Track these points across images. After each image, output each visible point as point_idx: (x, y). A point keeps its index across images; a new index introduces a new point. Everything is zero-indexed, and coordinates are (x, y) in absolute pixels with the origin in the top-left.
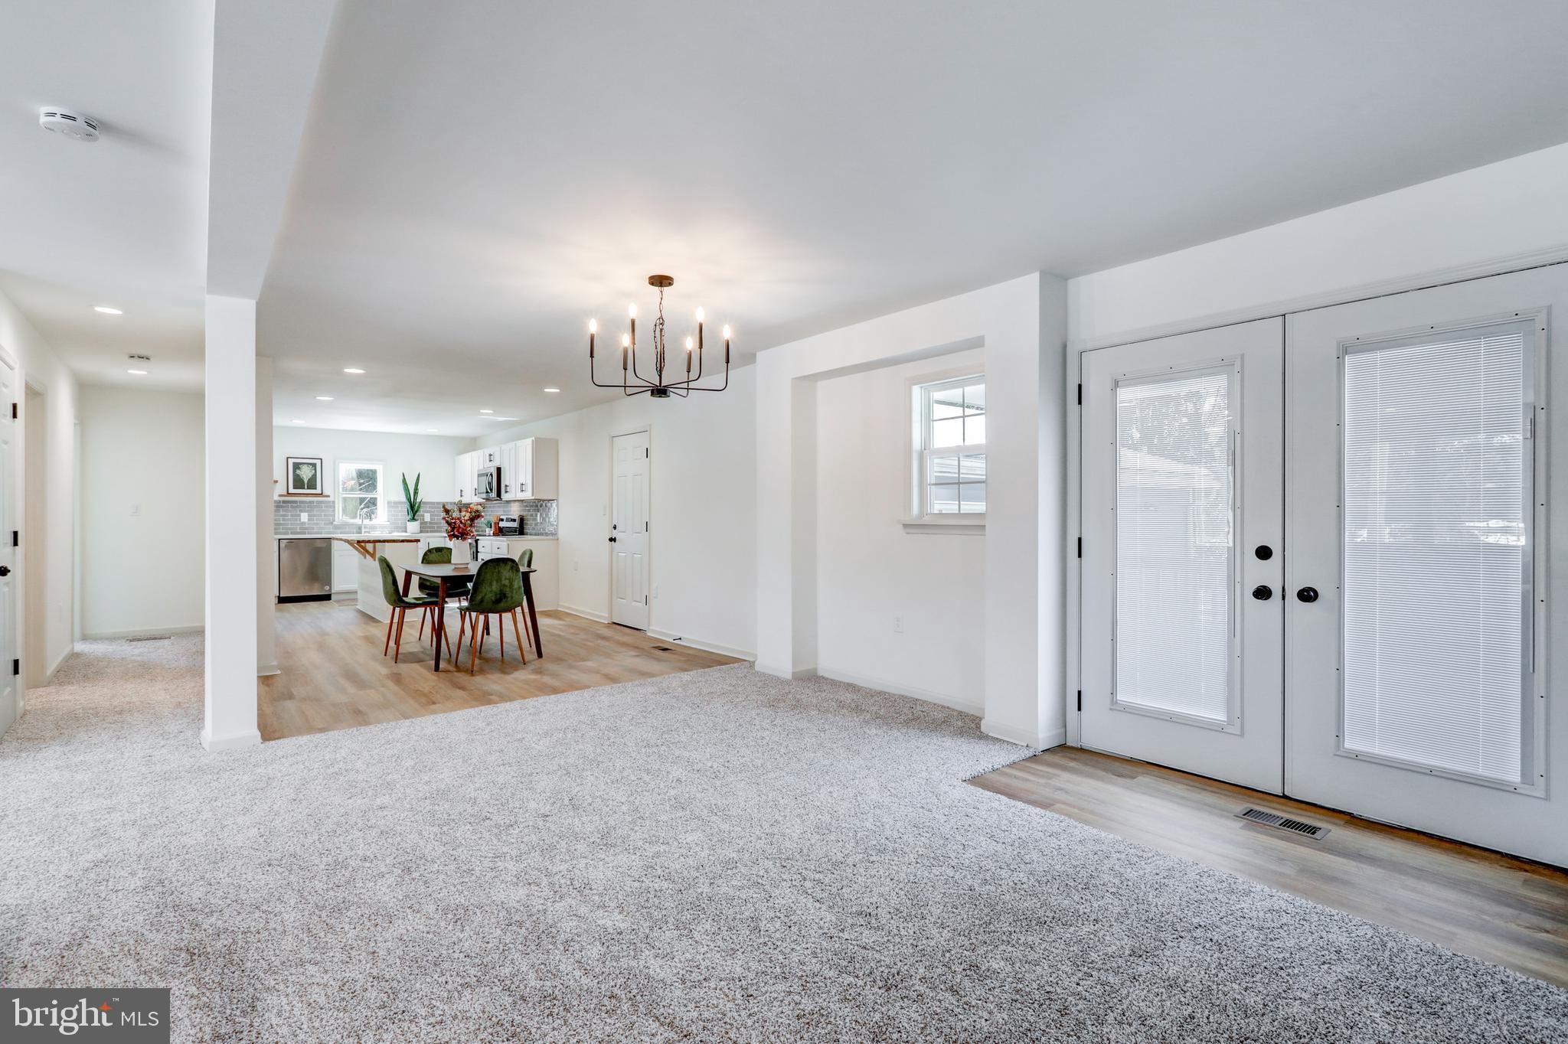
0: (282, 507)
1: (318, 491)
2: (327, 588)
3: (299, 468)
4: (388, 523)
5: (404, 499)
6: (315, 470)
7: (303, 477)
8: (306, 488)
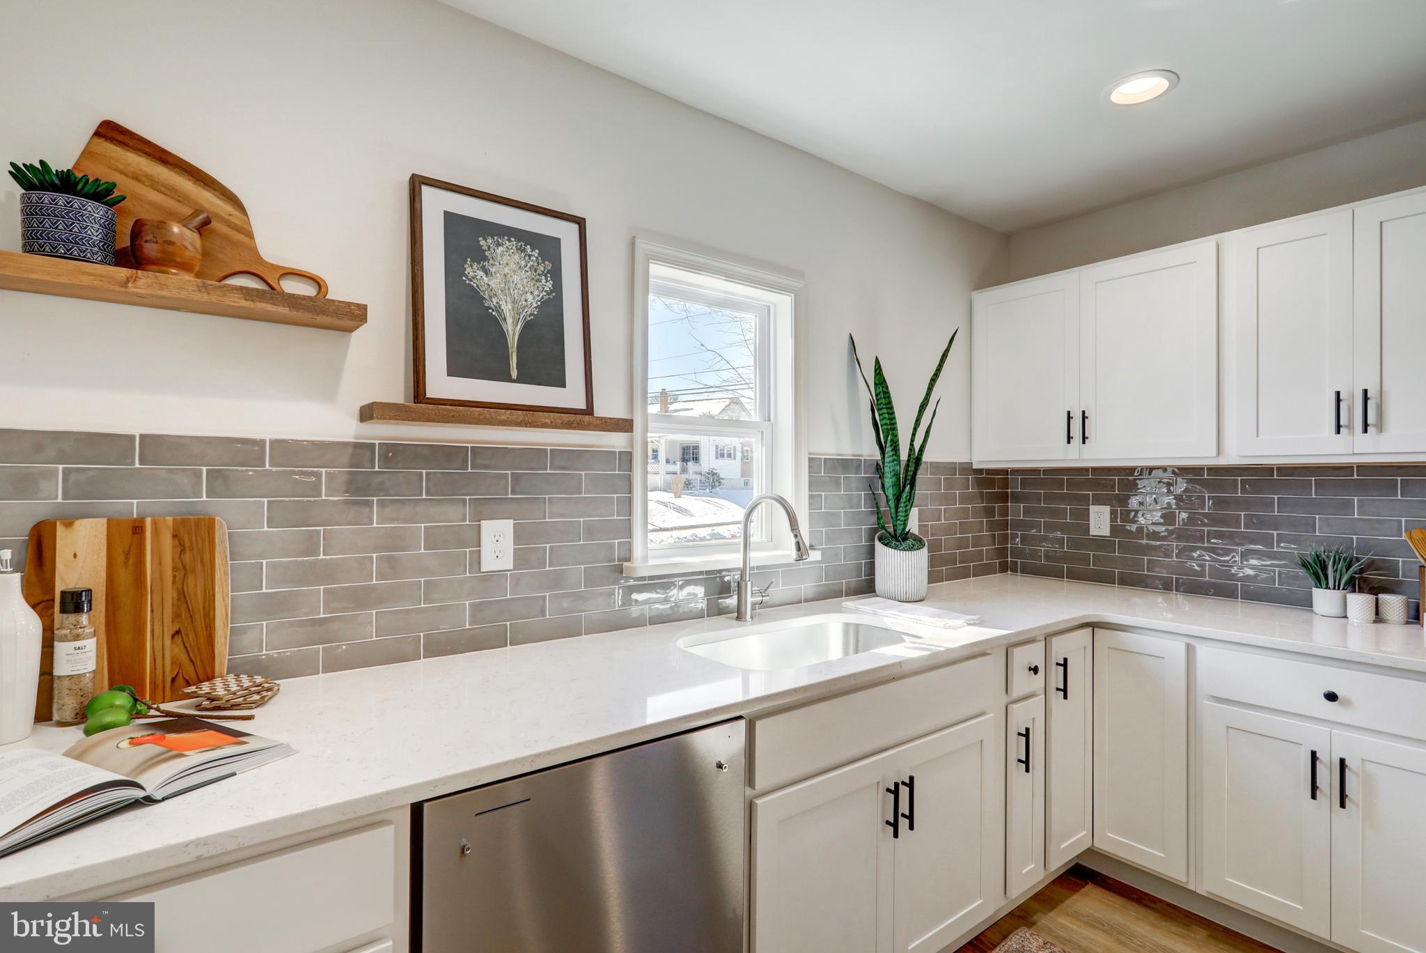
0: (382, 485)
1: (570, 396)
3: (480, 257)
6: (556, 274)
7: (498, 308)
8: (514, 374)
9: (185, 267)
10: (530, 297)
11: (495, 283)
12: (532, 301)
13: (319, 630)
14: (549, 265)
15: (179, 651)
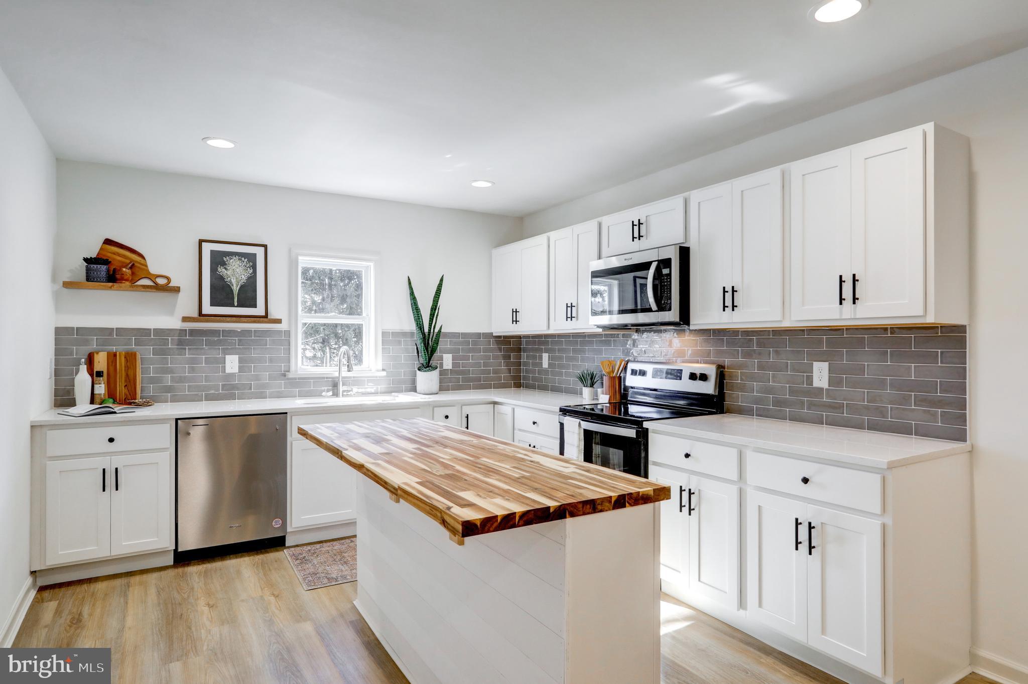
0: (189, 343)
1: (259, 310)
2: (277, 523)
3: (223, 264)
4: (384, 373)
5: (412, 326)
6: (254, 267)
7: (230, 281)
8: (236, 304)
9: (127, 280)
10: (243, 276)
11: (229, 273)
12: (244, 278)
13: (169, 389)
14: (251, 264)
15: (126, 391)
